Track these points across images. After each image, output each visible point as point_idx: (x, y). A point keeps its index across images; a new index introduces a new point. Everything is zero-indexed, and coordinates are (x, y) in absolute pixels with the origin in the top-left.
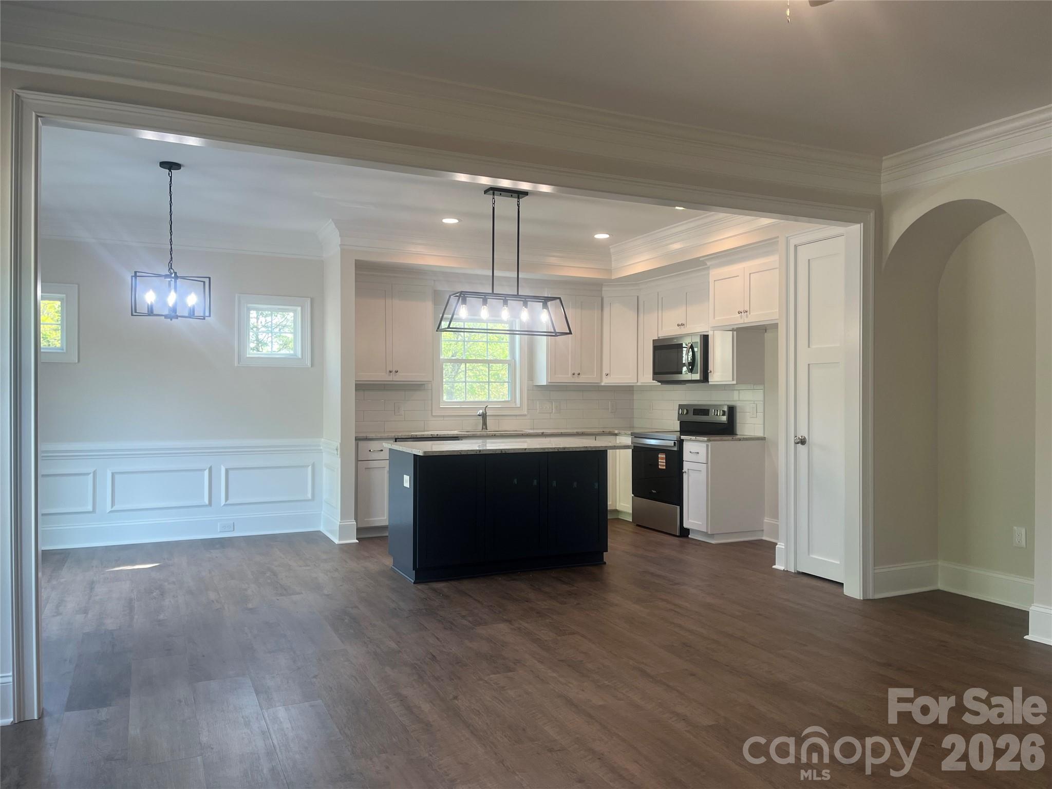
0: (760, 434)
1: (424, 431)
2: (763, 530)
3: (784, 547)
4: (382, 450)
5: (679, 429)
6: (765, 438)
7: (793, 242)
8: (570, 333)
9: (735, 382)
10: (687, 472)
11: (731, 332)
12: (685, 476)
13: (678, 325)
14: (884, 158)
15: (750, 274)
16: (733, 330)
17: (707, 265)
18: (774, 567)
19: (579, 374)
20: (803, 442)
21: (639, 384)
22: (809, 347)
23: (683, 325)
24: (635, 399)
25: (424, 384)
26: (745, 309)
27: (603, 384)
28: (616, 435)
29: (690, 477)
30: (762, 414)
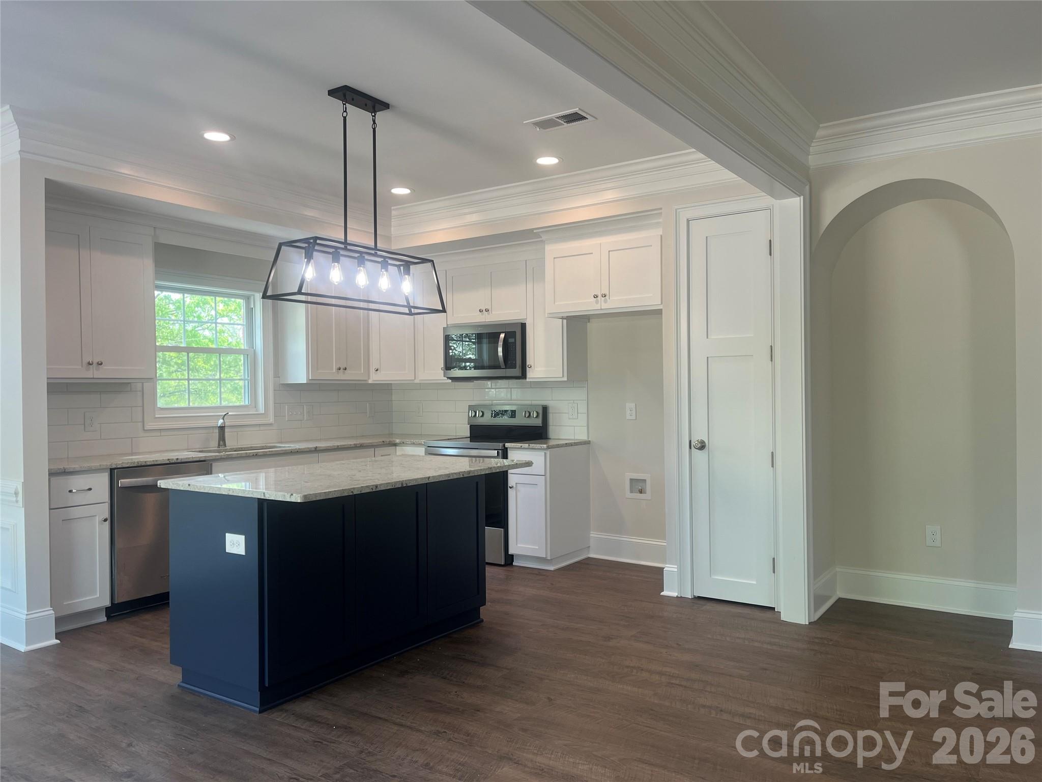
0: (583, 437)
1: (132, 454)
2: (589, 547)
3: (676, 570)
4: (90, 489)
5: (468, 435)
6: (590, 441)
7: (684, 215)
8: (444, 311)
9: (565, 379)
10: (515, 486)
11: (561, 320)
12: (511, 493)
13: (481, 311)
14: (821, 125)
15: (609, 251)
16: (562, 318)
17: (541, 237)
18: (662, 594)
19: (345, 369)
20: (702, 446)
21: (417, 381)
22: (707, 338)
23: (487, 310)
24: (393, 399)
25: (131, 383)
26: (603, 292)
27: (370, 382)
28: (395, 445)
29: (518, 494)
30: (585, 416)
